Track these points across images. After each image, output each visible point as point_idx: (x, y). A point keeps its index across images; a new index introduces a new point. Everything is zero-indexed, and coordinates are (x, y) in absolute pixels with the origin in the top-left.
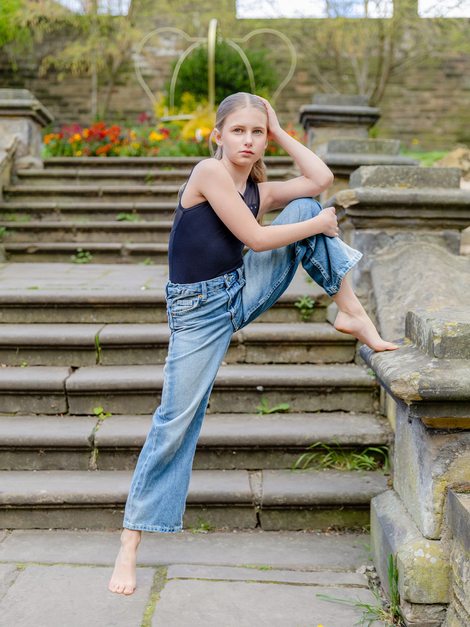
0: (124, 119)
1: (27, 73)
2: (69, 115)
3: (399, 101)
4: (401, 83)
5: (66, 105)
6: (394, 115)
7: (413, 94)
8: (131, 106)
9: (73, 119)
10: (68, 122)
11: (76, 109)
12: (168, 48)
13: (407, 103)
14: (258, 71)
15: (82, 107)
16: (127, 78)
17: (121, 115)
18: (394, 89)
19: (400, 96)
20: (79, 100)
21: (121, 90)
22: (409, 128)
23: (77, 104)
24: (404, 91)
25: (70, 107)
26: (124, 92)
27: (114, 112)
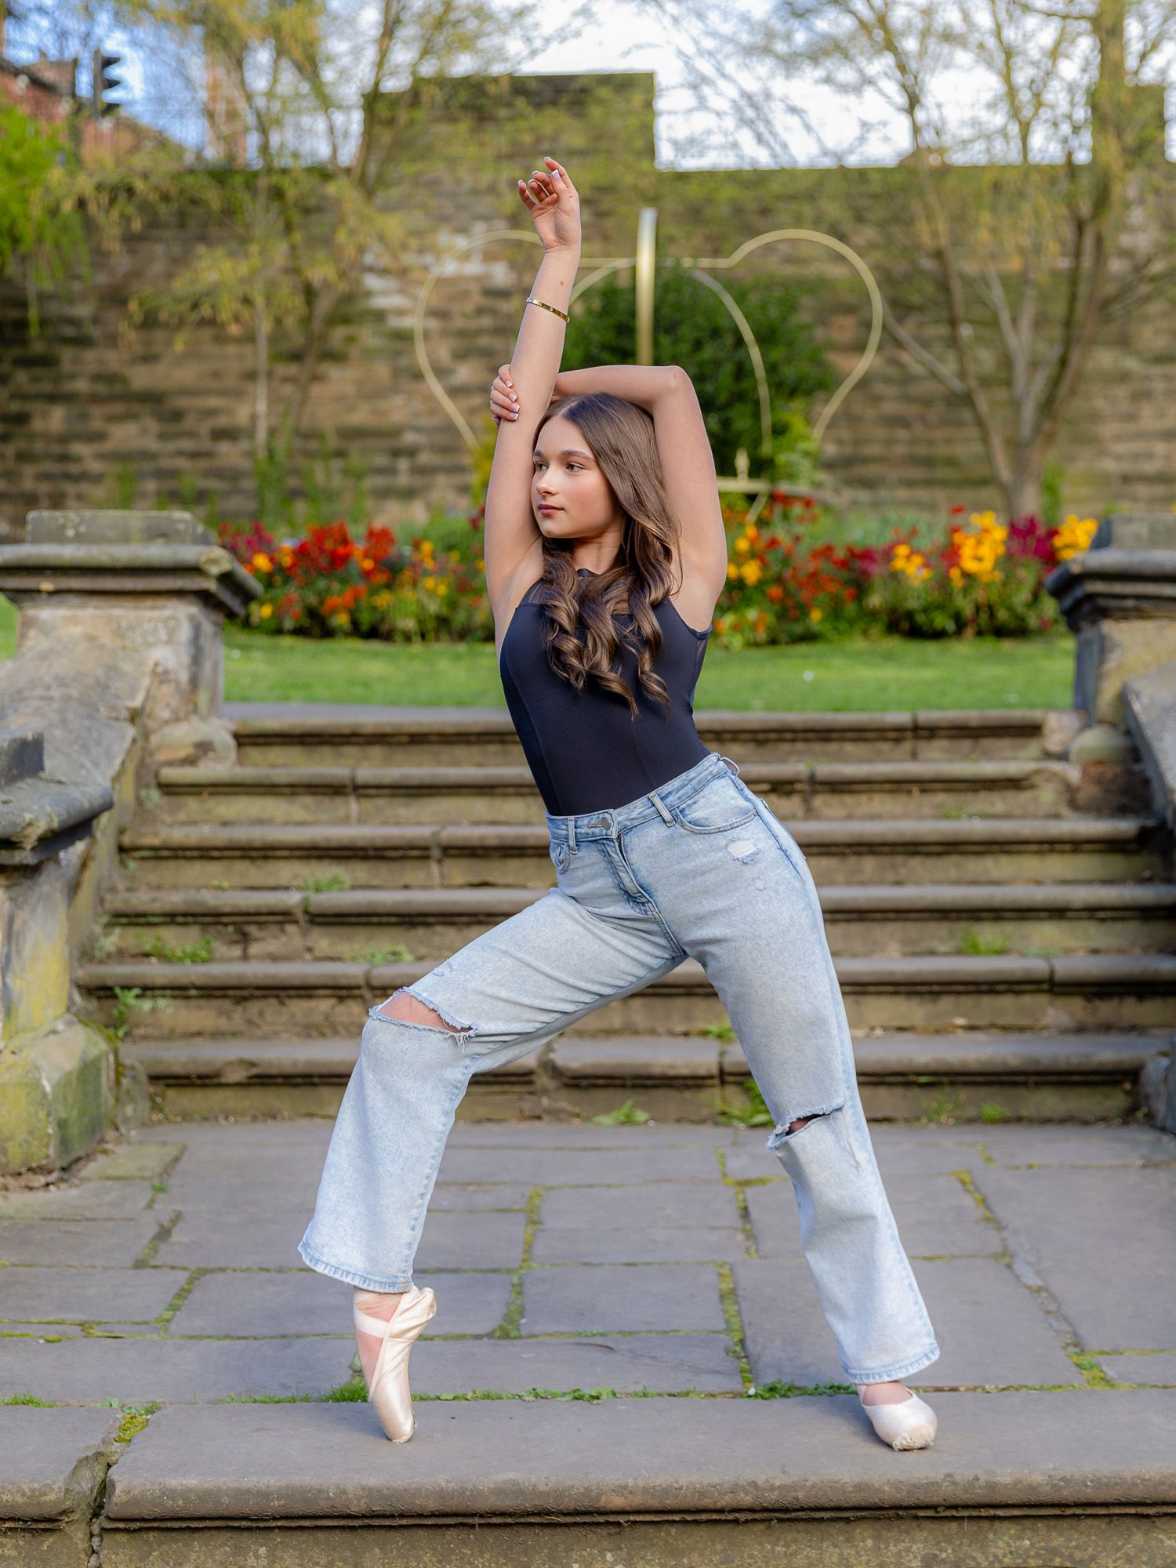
0: (340, 454)
1: (69, 331)
2: (187, 445)
3: (1122, 392)
4: (1124, 342)
5: (177, 416)
6: (1107, 430)
7: (1157, 370)
8: (360, 417)
9: (195, 455)
10: (182, 463)
11: (205, 428)
12: (466, 256)
13: (1142, 395)
14: (777, 354)
15: (222, 421)
16: (350, 340)
17: (333, 442)
18: (1105, 358)
19: (1124, 377)
20: (213, 402)
21: (334, 372)
22: (1149, 467)
23: (211, 413)
24: (1131, 364)
25: (189, 423)
26: (340, 379)
27: (313, 435)
